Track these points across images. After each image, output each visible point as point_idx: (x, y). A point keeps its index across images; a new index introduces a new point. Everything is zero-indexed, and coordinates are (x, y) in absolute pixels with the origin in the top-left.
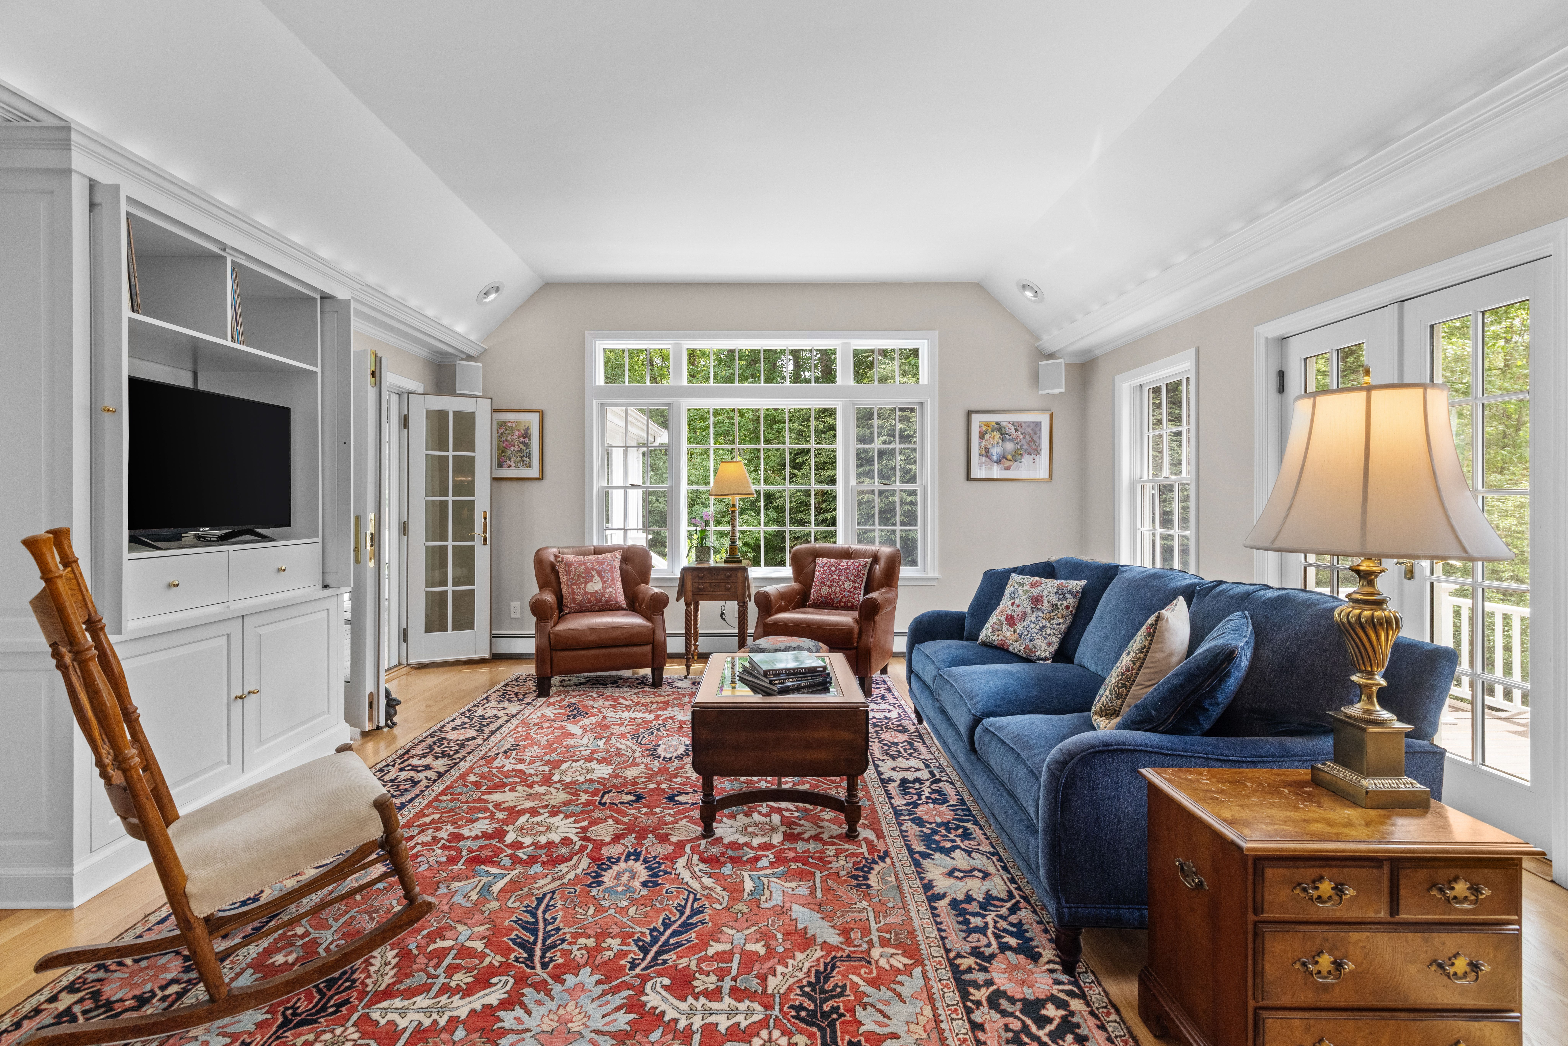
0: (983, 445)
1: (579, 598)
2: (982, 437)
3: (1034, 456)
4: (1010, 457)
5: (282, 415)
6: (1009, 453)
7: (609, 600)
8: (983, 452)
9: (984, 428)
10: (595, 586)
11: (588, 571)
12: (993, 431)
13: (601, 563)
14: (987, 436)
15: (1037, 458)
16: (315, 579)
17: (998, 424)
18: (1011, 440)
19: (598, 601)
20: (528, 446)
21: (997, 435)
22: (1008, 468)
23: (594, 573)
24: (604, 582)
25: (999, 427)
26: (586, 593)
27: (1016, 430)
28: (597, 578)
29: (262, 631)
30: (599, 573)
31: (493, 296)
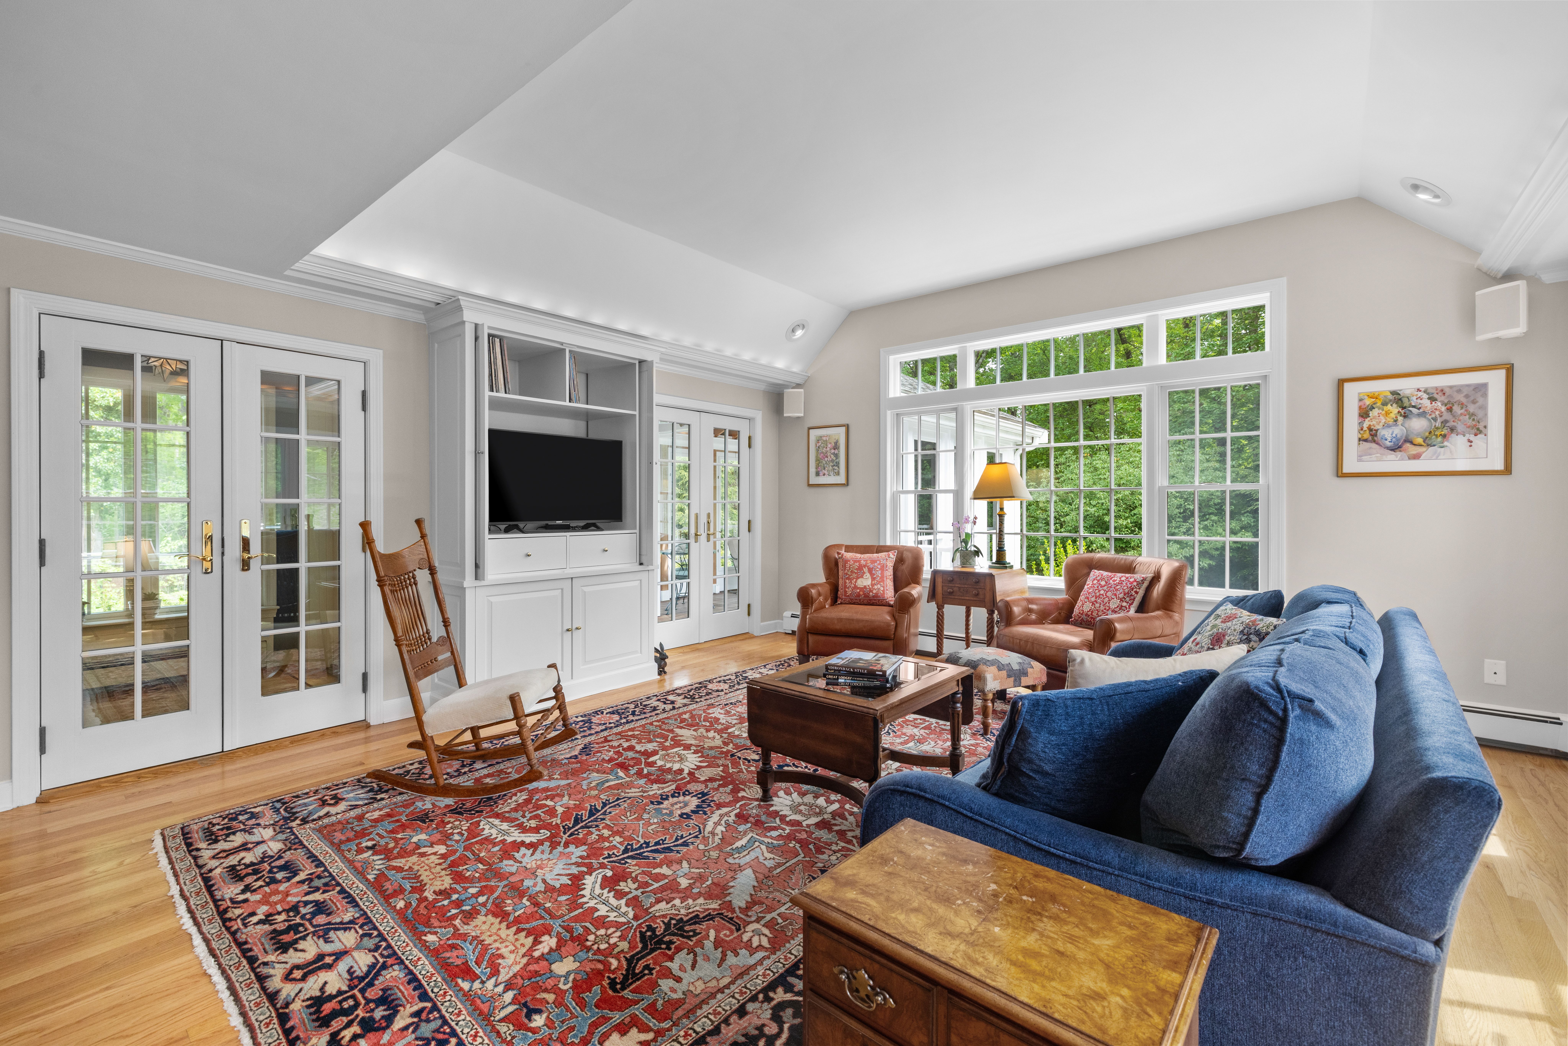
0: (1365, 425)
1: (849, 592)
2: (1364, 414)
3: (1472, 437)
4: (1420, 440)
5: (617, 446)
6: (1418, 435)
7: (876, 596)
8: (1367, 435)
9: (1368, 402)
10: (865, 582)
11: (860, 568)
12: (1385, 404)
13: (873, 562)
14: (1374, 413)
15: (1478, 440)
16: (634, 558)
17: (1394, 393)
18: (1423, 415)
19: (866, 596)
20: (837, 456)
21: (1394, 409)
22: (1417, 457)
23: (866, 570)
24: (873, 579)
25: (1398, 399)
26: (856, 587)
27: (1432, 399)
28: (867, 575)
29: (586, 589)
30: (870, 571)
31: (799, 333)
